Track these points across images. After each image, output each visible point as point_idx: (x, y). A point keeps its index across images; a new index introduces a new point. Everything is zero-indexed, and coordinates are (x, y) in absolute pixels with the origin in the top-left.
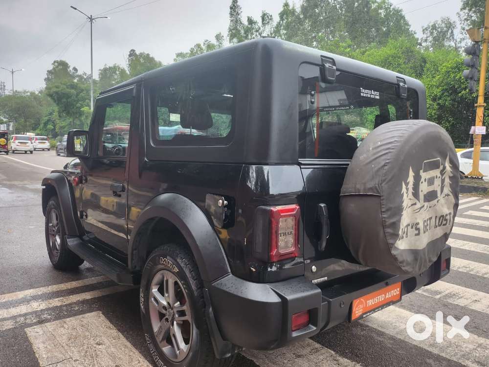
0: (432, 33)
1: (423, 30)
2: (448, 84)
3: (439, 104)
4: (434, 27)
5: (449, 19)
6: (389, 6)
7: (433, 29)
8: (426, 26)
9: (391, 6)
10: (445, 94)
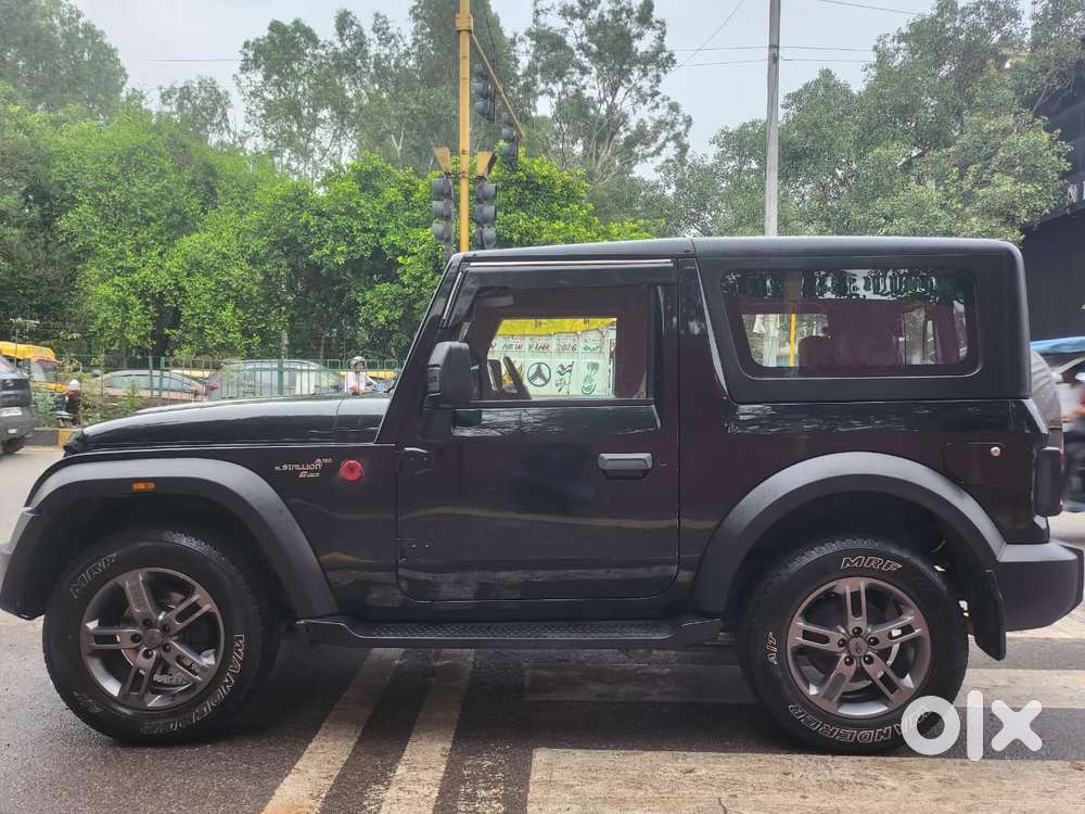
0: (181, 107)
1: (162, 96)
2: (278, 232)
3: (265, 273)
4: (186, 93)
5: (213, 83)
6: (74, 16)
7: (182, 97)
8: (167, 87)
9: (78, 16)
10: (275, 253)
